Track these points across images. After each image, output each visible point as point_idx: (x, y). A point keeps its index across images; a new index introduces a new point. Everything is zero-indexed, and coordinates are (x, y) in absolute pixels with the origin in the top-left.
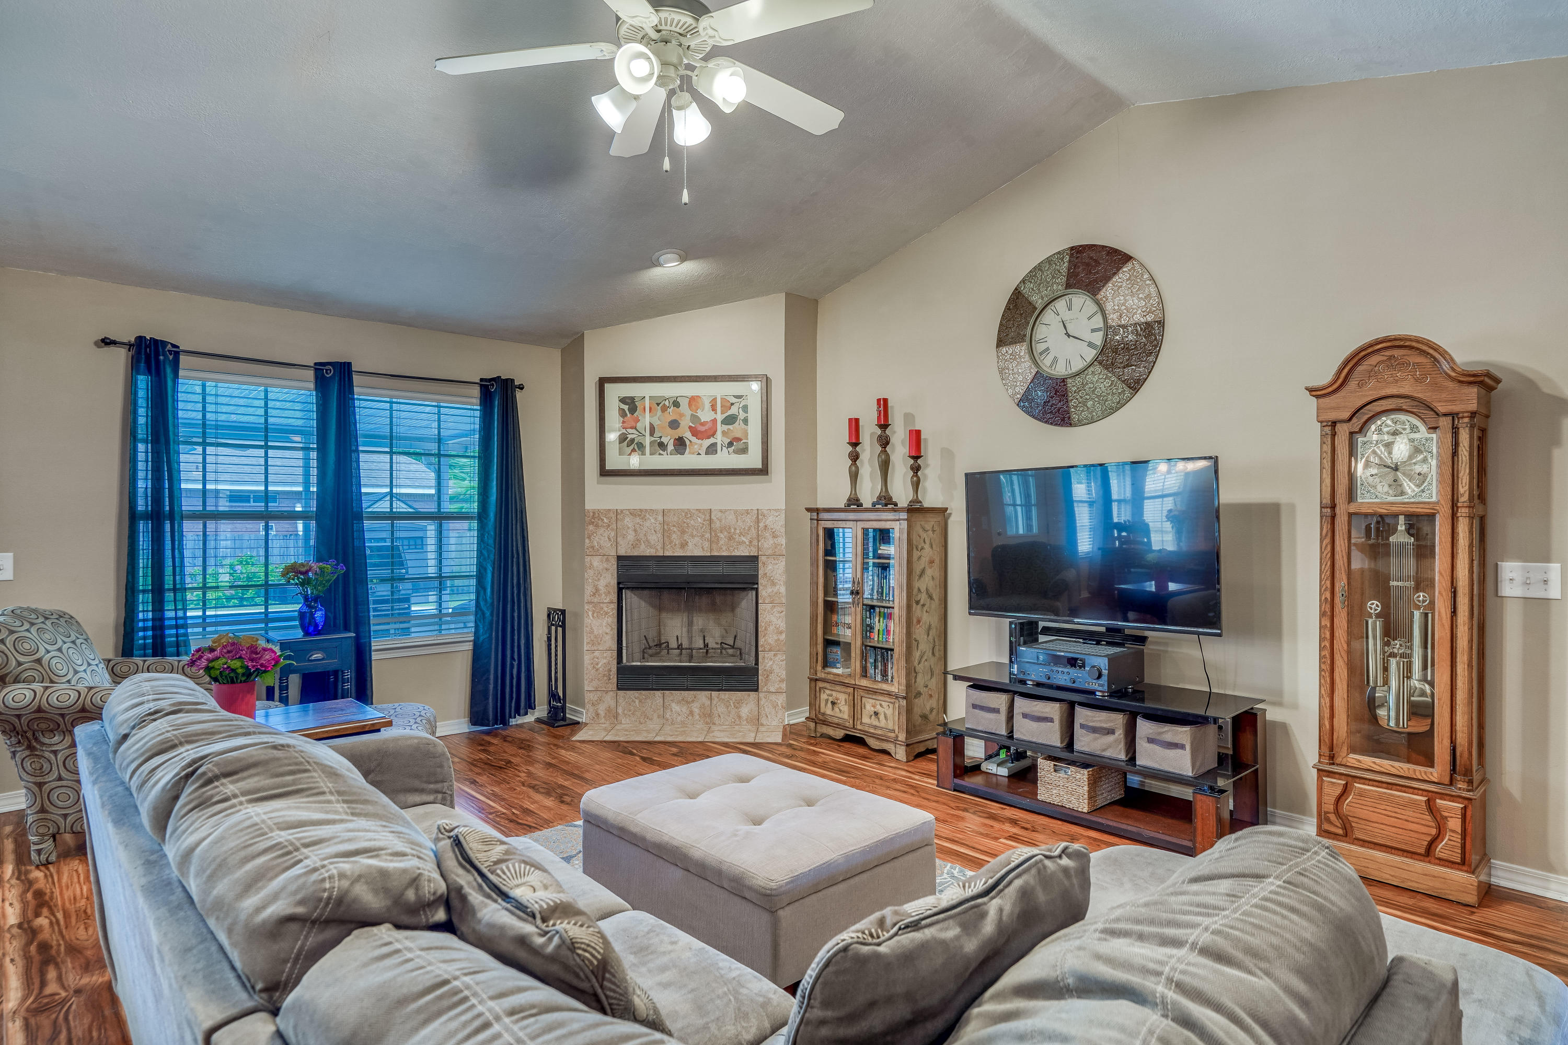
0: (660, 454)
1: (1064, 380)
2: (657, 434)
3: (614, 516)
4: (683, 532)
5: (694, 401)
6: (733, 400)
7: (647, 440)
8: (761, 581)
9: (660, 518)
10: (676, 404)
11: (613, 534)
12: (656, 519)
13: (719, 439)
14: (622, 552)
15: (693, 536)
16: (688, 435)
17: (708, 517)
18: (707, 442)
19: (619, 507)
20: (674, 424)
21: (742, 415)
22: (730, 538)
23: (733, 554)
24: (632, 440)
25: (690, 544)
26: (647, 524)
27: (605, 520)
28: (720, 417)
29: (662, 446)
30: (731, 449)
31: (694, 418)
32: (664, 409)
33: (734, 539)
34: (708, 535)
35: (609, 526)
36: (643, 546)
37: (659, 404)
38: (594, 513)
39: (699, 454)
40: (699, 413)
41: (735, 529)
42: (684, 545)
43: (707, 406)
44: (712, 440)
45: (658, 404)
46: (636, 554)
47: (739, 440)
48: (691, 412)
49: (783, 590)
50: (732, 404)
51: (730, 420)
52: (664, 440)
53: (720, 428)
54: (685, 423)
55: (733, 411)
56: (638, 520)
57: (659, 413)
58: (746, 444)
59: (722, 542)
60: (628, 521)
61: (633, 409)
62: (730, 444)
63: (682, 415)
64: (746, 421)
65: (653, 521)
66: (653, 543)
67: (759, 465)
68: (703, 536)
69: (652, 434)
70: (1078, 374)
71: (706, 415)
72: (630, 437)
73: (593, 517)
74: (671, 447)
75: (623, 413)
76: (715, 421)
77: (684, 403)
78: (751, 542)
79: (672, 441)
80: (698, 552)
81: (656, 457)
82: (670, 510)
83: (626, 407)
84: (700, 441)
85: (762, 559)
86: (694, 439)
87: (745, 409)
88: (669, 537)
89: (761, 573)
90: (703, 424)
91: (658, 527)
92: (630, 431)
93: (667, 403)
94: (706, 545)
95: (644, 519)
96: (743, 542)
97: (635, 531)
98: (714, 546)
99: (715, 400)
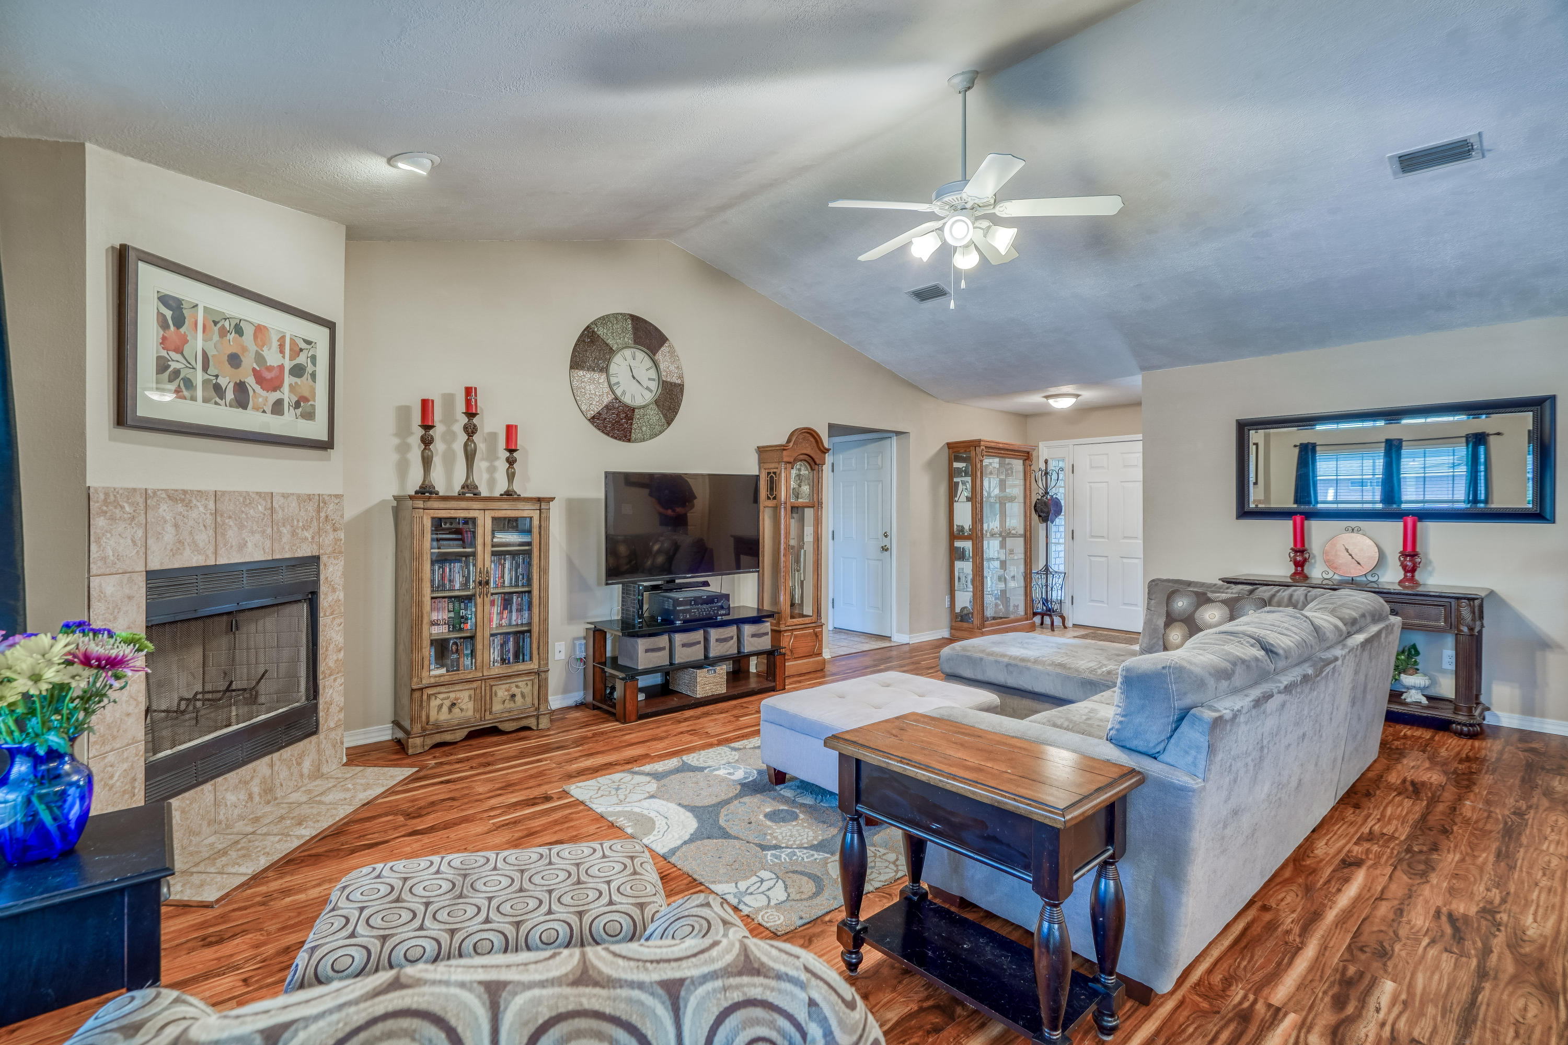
0: (216, 403)
1: (633, 410)
2: (212, 370)
3: (141, 501)
4: (241, 527)
5: (260, 330)
6: (303, 345)
7: (199, 377)
8: (323, 589)
9: (211, 505)
10: (239, 330)
11: (140, 533)
12: (206, 507)
13: (285, 394)
14: (155, 565)
15: (253, 532)
16: (250, 381)
17: (269, 505)
18: (274, 396)
19: (151, 485)
20: (234, 360)
21: (310, 368)
22: (294, 534)
23: (296, 555)
24: (177, 373)
25: (249, 544)
26: (194, 514)
27: (127, 509)
28: (288, 365)
29: (218, 390)
30: (299, 411)
31: (260, 358)
32: (223, 333)
33: (297, 534)
34: (269, 531)
35: (133, 518)
36: (187, 552)
37: (215, 320)
38: (107, 495)
39: (264, 412)
40: (265, 353)
41: (298, 521)
42: (242, 546)
43: (275, 344)
44: (276, 396)
45: (215, 323)
46: (176, 566)
47: (306, 400)
48: (255, 348)
49: (341, 595)
50: (301, 350)
51: (298, 371)
52: (223, 381)
53: (288, 380)
54: (248, 362)
55: (302, 359)
56: (180, 508)
57: (216, 337)
58: (313, 406)
59: (284, 540)
60: (165, 510)
61: (179, 321)
62: (297, 405)
63: (245, 349)
64: (313, 375)
65: (201, 509)
66: (201, 545)
67: (324, 437)
68: (264, 532)
69: (205, 368)
70: (644, 407)
71: (273, 358)
72: (174, 365)
73: (106, 502)
74: (230, 395)
75: (164, 324)
76: (281, 367)
77: (249, 331)
78: (313, 538)
79: (232, 385)
80: (259, 556)
81: (210, 406)
82: (224, 493)
83: (168, 314)
84: (264, 393)
85: (324, 559)
86: (258, 388)
87: (313, 359)
88: (223, 535)
89: (322, 577)
90: (270, 369)
91: (209, 520)
92: (173, 355)
93: (227, 324)
94: (268, 543)
95: (188, 505)
96: (306, 539)
97: (176, 526)
98: (276, 546)
99: (282, 338)
